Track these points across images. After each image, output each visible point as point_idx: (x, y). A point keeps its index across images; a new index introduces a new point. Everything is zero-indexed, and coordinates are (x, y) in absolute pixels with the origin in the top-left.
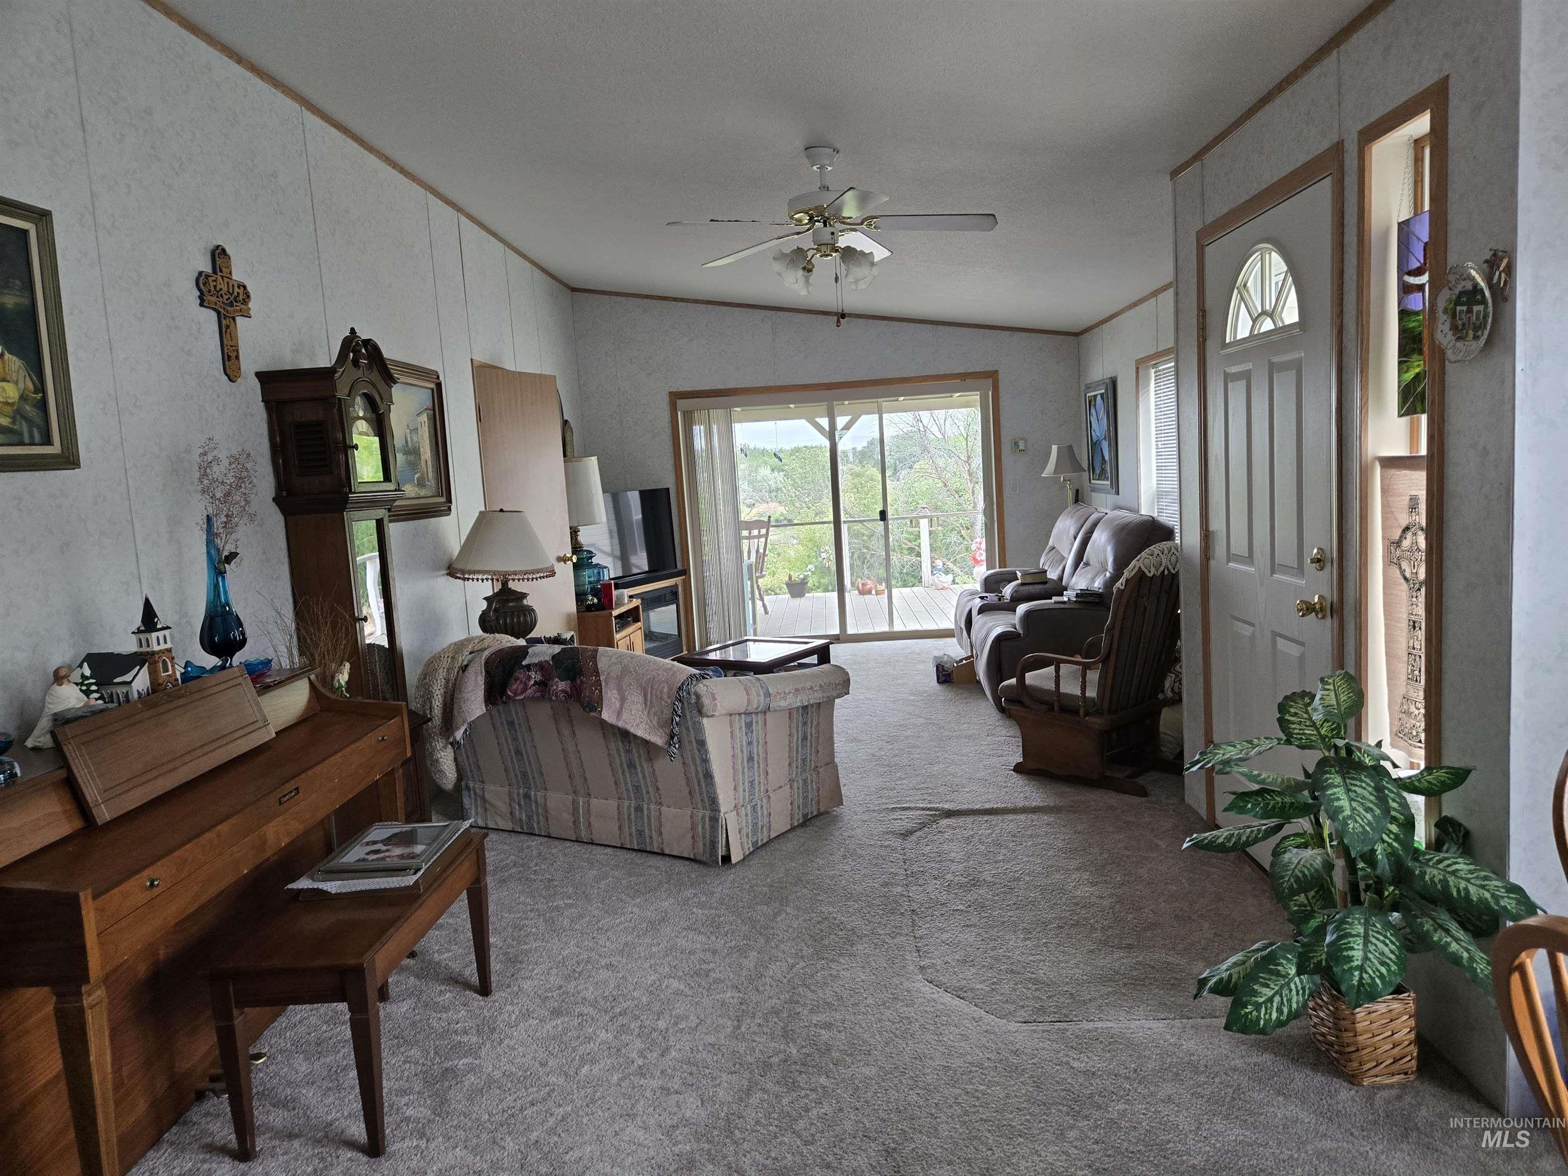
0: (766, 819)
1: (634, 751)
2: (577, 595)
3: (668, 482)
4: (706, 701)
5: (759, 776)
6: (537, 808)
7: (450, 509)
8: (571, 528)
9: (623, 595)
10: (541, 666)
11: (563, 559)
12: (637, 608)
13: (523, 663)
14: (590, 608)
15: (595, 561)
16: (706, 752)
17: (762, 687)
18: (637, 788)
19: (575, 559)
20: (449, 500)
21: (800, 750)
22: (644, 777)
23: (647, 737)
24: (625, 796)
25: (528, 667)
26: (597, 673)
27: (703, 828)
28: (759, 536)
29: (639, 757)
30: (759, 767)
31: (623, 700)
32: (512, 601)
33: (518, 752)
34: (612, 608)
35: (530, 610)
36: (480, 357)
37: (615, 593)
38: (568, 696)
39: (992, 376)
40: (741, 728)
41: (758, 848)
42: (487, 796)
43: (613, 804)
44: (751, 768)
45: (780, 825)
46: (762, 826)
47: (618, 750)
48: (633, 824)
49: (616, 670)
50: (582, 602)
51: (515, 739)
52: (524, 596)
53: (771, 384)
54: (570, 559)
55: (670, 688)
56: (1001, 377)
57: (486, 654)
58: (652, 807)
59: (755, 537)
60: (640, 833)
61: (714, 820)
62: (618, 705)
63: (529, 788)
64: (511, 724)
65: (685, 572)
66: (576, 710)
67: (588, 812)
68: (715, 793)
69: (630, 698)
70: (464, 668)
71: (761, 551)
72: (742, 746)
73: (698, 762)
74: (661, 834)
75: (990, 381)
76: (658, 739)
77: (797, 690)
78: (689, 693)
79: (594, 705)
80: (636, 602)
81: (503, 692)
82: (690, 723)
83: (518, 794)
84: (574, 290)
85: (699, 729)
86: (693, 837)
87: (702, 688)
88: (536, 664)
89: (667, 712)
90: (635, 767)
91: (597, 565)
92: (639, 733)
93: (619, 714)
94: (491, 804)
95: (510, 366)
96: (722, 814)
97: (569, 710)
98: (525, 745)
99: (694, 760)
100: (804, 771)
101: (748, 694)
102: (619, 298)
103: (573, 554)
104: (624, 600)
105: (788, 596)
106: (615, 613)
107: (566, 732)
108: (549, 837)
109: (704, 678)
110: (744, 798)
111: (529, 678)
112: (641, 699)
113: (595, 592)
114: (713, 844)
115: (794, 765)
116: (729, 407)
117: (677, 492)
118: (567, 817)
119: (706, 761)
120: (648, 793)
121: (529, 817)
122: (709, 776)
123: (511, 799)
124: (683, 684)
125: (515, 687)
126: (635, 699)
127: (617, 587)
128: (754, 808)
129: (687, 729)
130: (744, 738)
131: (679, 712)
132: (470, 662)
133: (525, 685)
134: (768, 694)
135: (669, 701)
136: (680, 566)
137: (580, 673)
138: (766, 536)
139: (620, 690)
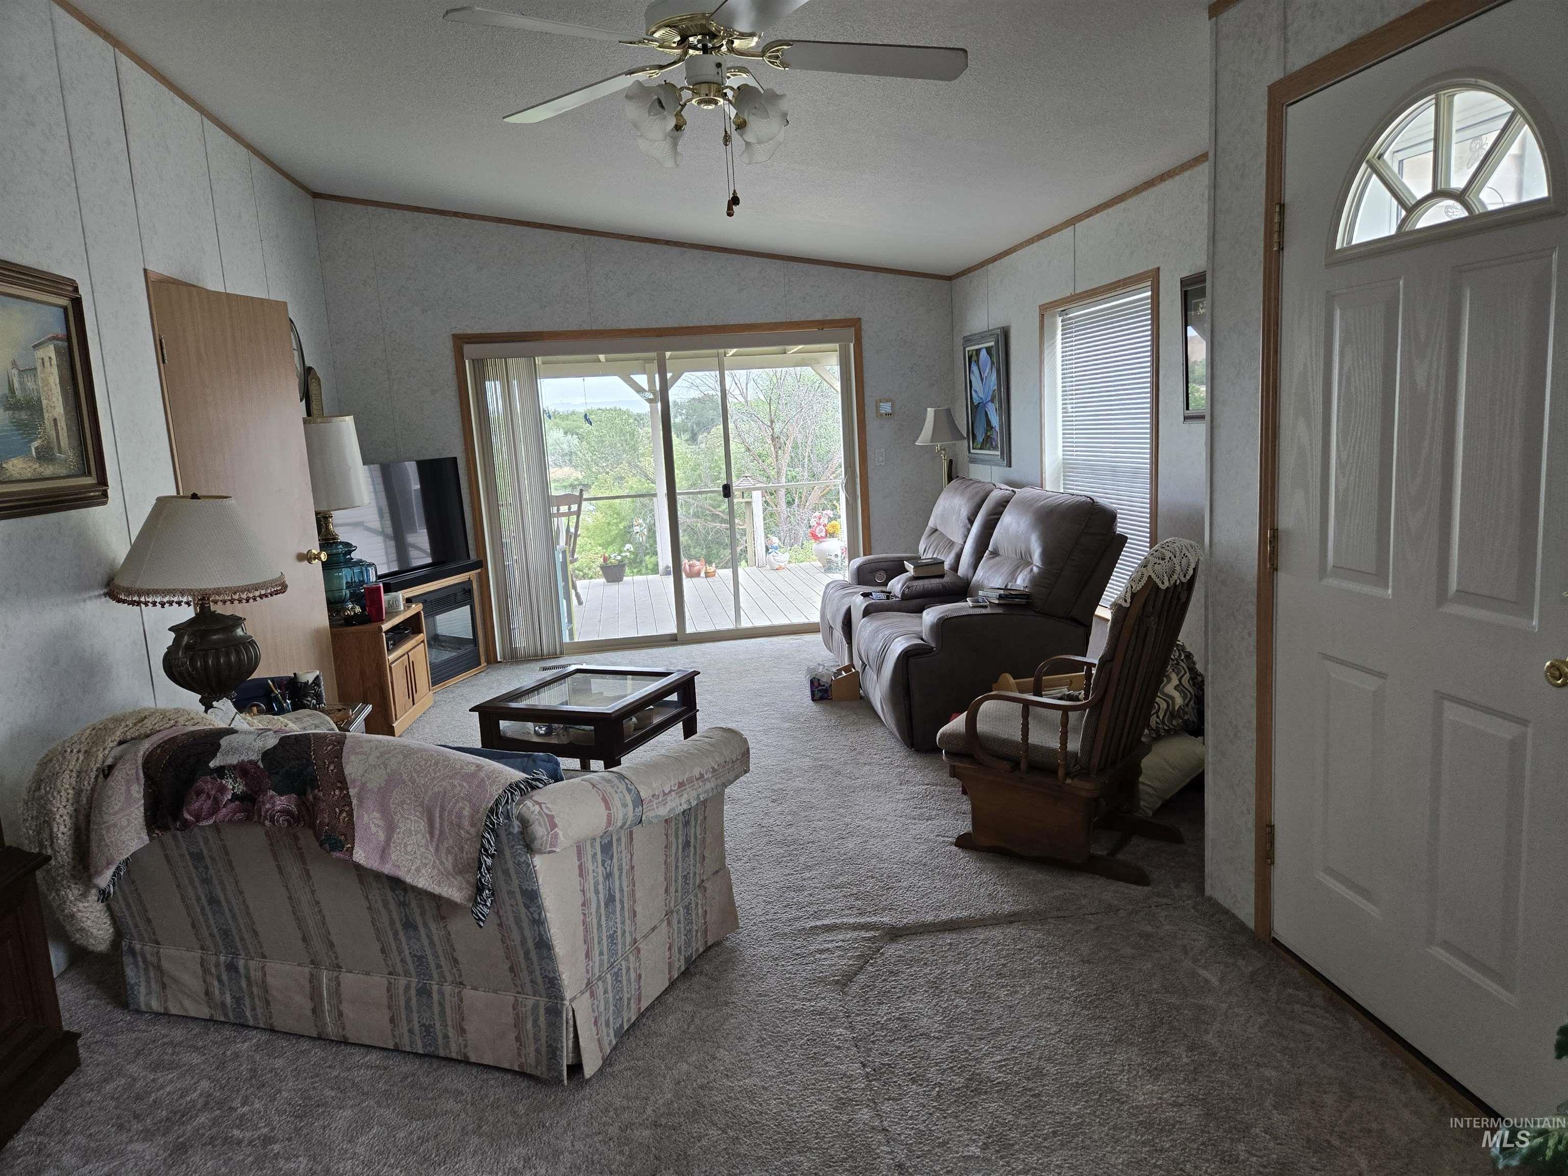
0: (634, 986)
1: (414, 904)
2: (329, 602)
3: (456, 450)
4: (539, 830)
5: (623, 923)
6: (249, 984)
7: (105, 495)
8: (317, 514)
9: (396, 600)
10: (243, 770)
11: (307, 557)
12: (418, 615)
13: (212, 765)
14: (349, 621)
15: (355, 556)
16: (540, 908)
17: (629, 791)
18: (420, 960)
19: (324, 556)
20: (103, 481)
21: (680, 864)
22: (432, 943)
23: (437, 890)
24: (399, 968)
25: (221, 771)
26: (342, 781)
27: (535, 1021)
28: (569, 514)
29: (423, 914)
30: (622, 908)
31: (390, 828)
32: (216, 632)
33: (213, 901)
34: (381, 620)
35: (248, 643)
36: (160, 268)
37: (385, 598)
38: (294, 819)
39: (855, 323)
40: (594, 856)
41: (623, 1035)
42: (165, 965)
43: (379, 981)
44: (610, 914)
45: (654, 986)
46: (629, 999)
47: (386, 904)
48: (415, 1016)
49: (376, 780)
50: (338, 612)
51: (206, 881)
52: (237, 621)
53: (586, 327)
54: (317, 557)
55: (475, 811)
56: (864, 326)
57: (146, 746)
58: (447, 988)
59: (564, 515)
60: (428, 1029)
61: (555, 1012)
62: (382, 836)
63: (236, 954)
64: (197, 857)
65: (480, 564)
66: (307, 838)
67: (336, 992)
68: (555, 970)
69: (402, 827)
70: (107, 772)
71: (572, 530)
72: (596, 884)
73: (525, 924)
74: (463, 1031)
75: (852, 330)
77: (681, 785)
78: (508, 817)
79: (339, 838)
80: (416, 608)
81: (176, 814)
82: (510, 865)
83: (217, 965)
84: (316, 195)
85: (527, 873)
86: (518, 1039)
87: (530, 807)
88: (234, 767)
89: (470, 850)
90: (415, 928)
91: (359, 563)
92: (422, 882)
93: (384, 853)
94: (175, 980)
95: (214, 284)
96: (567, 1003)
97: (296, 838)
98: (224, 889)
99: (518, 921)
100: (686, 892)
101: (608, 808)
102: (380, 210)
103: (321, 550)
104: (398, 606)
105: (603, 580)
106: (386, 626)
108: (272, 1030)
109: (534, 788)
110: (601, 965)
111: (222, 789)
112: (423, 825)
113: (356, 598)
114: (553, 1052)
115: (673, 889)
116: (531, 356)
117: (468, 461)
118: (302, 1001)
119: (539, 922)
120: (439, 966)
121: (238, 1000)
122: (544, 945)
123: (206, 971)
124: (497, 802)
125: (196, 805)
126: (412, 826)
127: (388, 589)
128: (617, 976)
129: (506, 873)
130: (600, 869)
131: (492, 851)
132: (117, 760)
133: (216, 801)
134: (639, 801)
135: (473, 831)
136: (473, 556)
137: (313, 783)
138: (578, 513)
139: (385, 811)
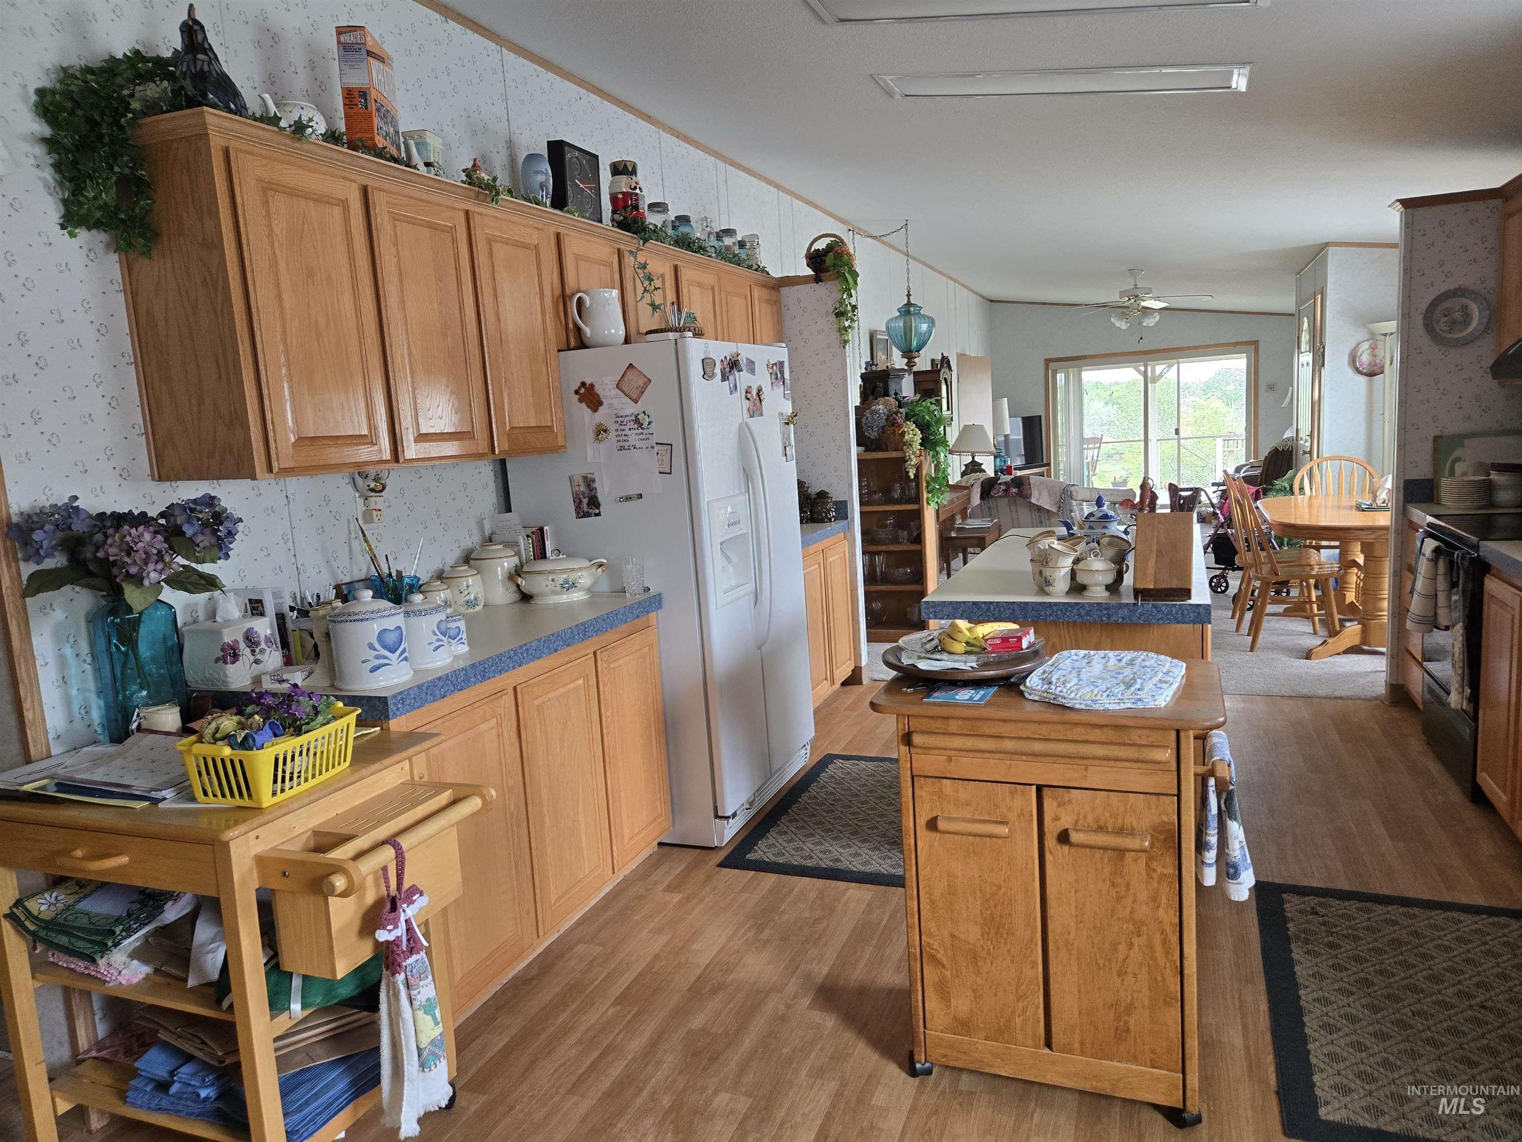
1: (1042, 515)
3: (1041, 413)
4: (1074, 493)
8: (993, 436)
10: (1006, 483)
13: (998, 482)
23: (1050, 509)
26: (1030, 484)
28: (1094, 448)
29: (1044, 517)
31: (1040, 494)
32: (975, 464)
36: (960, 349)
37: (1013, 472)
38: (1017, 494)
39: (1255, 343)
47: (1035, 516)
49: (1038, 483)
52: (978, 462)
55: (1061, 489)
56: (1262, 346)
57: (980, 480)
59: (1092, 449)
62: (1037, 496)
64: (989, 508)
65: (1048, 464)
66: (1019, 500)
69: (1042, 494)
70: (971, 486)
71: (1095, 458)
75: (1253, 347)
76: (1054, 510)
78: (1068, 491)
79: (1028, 497)
81: (989, 493)
82: (1067, 503)
84: (992, 301)
85: (1071, 505)
87: (1073, 488)
88: (1004, 483)
89: (1058, 499)
90: (1042, 523)
92: (1046, 507)
93: (1038, 500)
97: (1016, 500)
107: (1014, 510)
111: (1000, 488)
112: (1048, 494)
113: (1002, 471)
116: (1080, 369)
117: (1046, 418)
124: (1066, 487)
125: (994, 491)
126: (1045, 494)
127: (1015, 469)
129: (1066, 505)
131: (1064, 498)
132: (973, 483)
133: (998, 491)
135: (1060, 494)
136: (1045, 462)
137: (1023, 484)
138: (1099, 448)
139: (1039, 490)
